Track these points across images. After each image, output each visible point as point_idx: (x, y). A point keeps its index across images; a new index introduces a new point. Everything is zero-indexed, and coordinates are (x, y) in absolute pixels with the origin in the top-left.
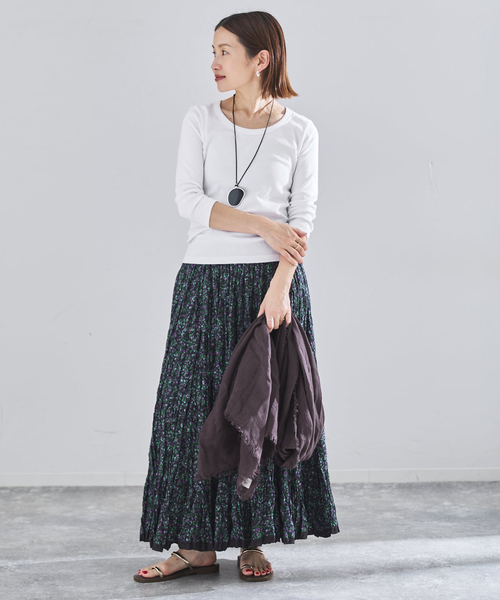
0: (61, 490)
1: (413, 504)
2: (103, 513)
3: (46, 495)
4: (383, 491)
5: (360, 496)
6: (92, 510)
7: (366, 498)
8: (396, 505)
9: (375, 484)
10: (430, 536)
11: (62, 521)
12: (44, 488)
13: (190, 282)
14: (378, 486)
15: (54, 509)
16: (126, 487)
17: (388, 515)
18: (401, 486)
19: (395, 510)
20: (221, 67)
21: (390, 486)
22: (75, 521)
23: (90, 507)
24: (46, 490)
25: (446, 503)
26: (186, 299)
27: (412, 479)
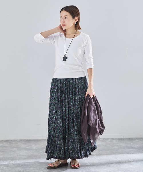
0: (25, 140)
1: (123, 144)
2: (37, 147)
3: (21, 142)
4: (114, 140)
5: (108, 142)
6: (34, 146)
7: (109, 142)
8: (118, 144)
9: (112, 139)
10: (128, 153)
11: (26, 149)
12: (20, 140)
13: (55, 83)
14: (113, 139)
15: (23, 146)
16: (43, 140)
17: (116, 147)
18: (119, 139)
19: (117, 146)
20: (65, 22)
21: (116, 139)
22: (29, 149)
23: (33, 145)
24: (21, 140)
25: (132, 144)
26: (54, 88)
27: (122, 137)
